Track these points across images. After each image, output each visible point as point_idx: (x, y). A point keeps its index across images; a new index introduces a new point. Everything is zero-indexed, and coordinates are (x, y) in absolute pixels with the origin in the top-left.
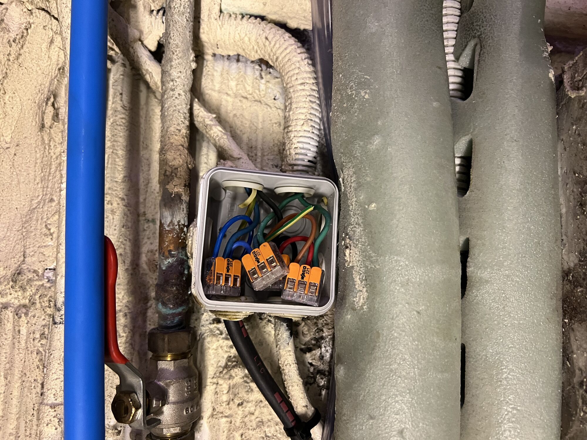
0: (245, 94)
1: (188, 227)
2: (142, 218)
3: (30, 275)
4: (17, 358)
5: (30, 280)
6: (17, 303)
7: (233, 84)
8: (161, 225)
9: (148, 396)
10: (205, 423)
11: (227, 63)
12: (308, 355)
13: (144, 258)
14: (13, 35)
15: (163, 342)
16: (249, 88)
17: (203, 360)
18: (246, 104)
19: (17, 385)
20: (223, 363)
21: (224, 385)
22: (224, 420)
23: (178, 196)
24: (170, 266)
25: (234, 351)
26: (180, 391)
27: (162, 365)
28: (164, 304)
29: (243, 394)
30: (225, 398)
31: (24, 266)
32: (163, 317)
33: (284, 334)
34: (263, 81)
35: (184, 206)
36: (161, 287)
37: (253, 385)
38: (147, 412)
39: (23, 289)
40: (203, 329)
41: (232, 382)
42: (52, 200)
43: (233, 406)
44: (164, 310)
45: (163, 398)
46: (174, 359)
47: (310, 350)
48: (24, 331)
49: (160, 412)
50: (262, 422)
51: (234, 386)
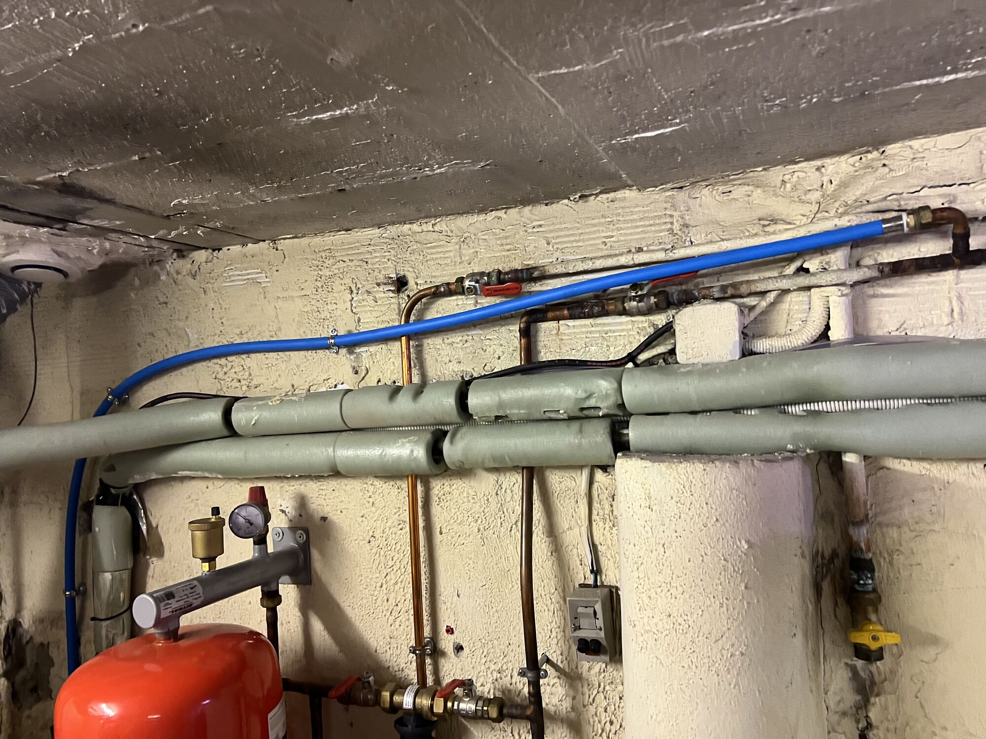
0: (791, 314)
1: (713, 299)
2: (719, 276)
3: (687, 232)
4: (650, 234)
5: (684, 232)
6: (674, 227)
7: (797, 307)
8: (712, 287)
9: (640, 295)
10: (629, 318)
11: (808, 302)
12: (662, 360)
13: (700, 280)
14: (803, 197)
15: (662, 297)
16: (795, 316)
17: (656, 314)
18: (785, 316)
19: (639, 236)
20: (655, 323)
21: (646, 325)
22: (631, 327)
23: (726, 292)
24: (694, 294)
25: (660, 326)
26: (642, 307)
27: (652, 298)
28: (678, 294)
29: (643, 333)
30: (640, 326)
31: (690, 228)
32: (673, 294)
33: (670, 347)
34: (800, 323)
35: (722, 296)
36: (685, 292)
37: (647, 337)
38: (634, 296)
39: (680, 230)
40: (670, 312)
41: (647, 328)
42: (724, 232)
43: (637, 330)
44: (675, 295)
45: (640, 301)
46: (655, 302)
47: (664, 361)
48: (662, 234)
49: (634, 300)
50: (631, 343)
51: (646, 329)
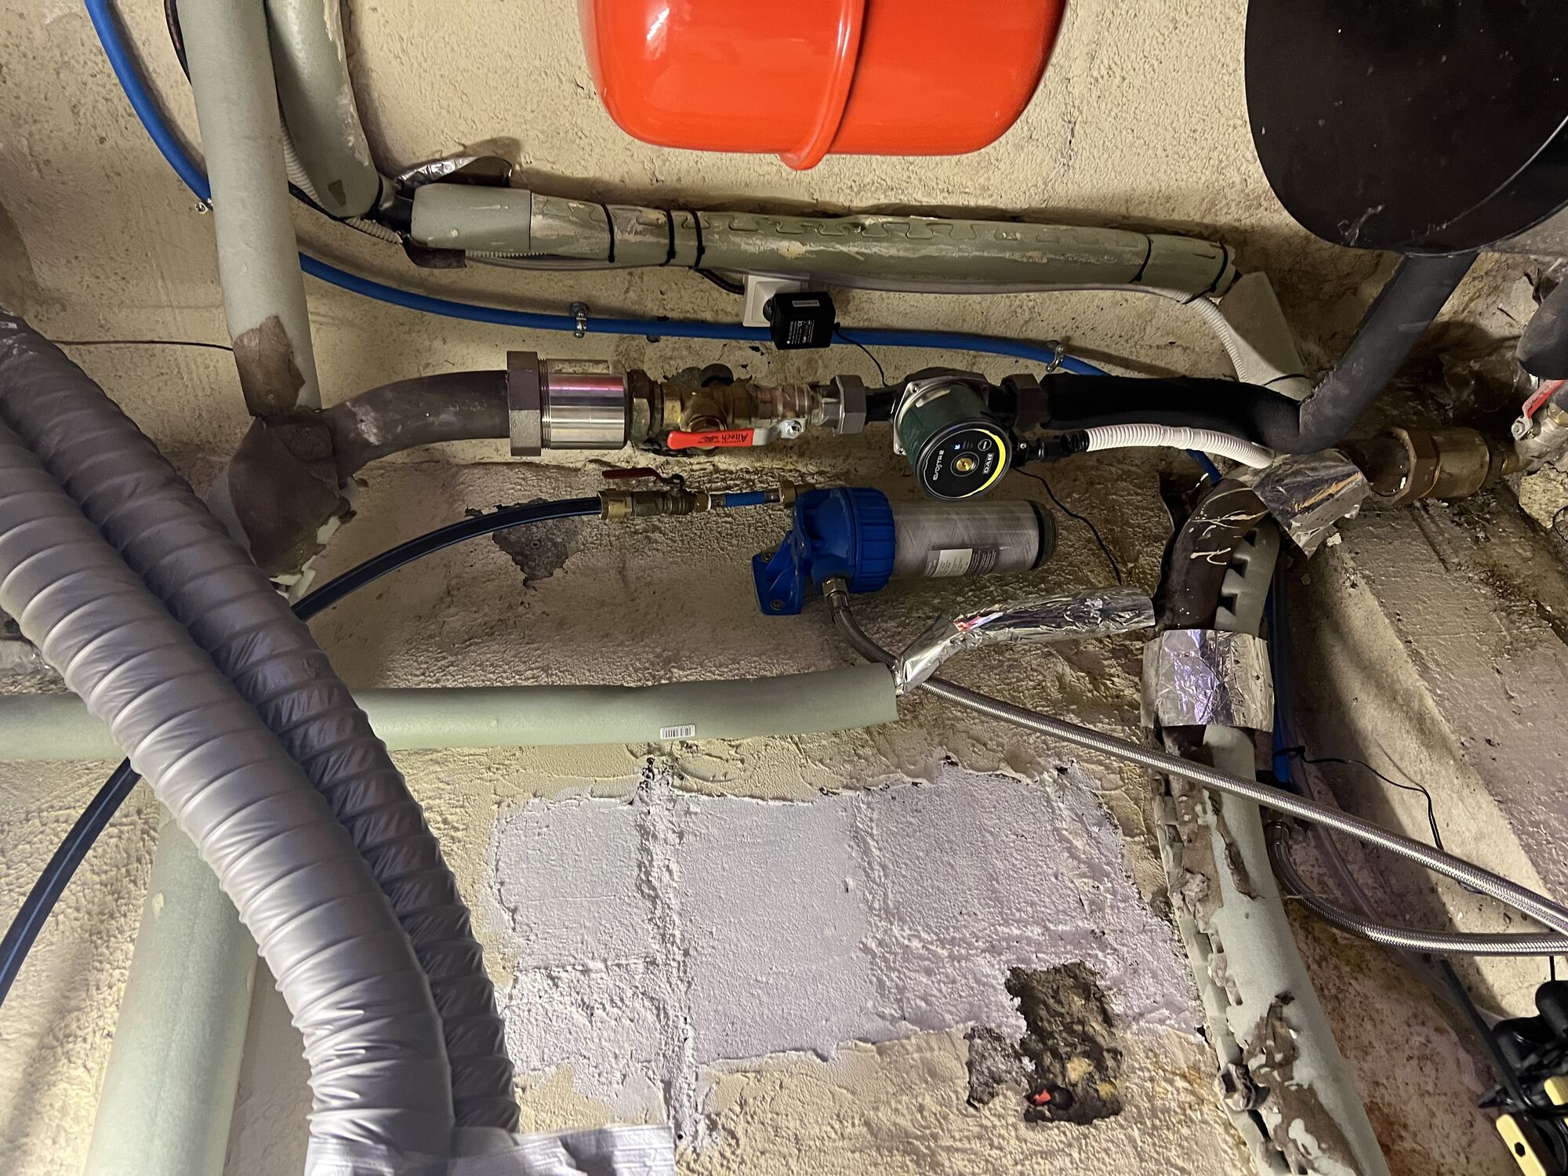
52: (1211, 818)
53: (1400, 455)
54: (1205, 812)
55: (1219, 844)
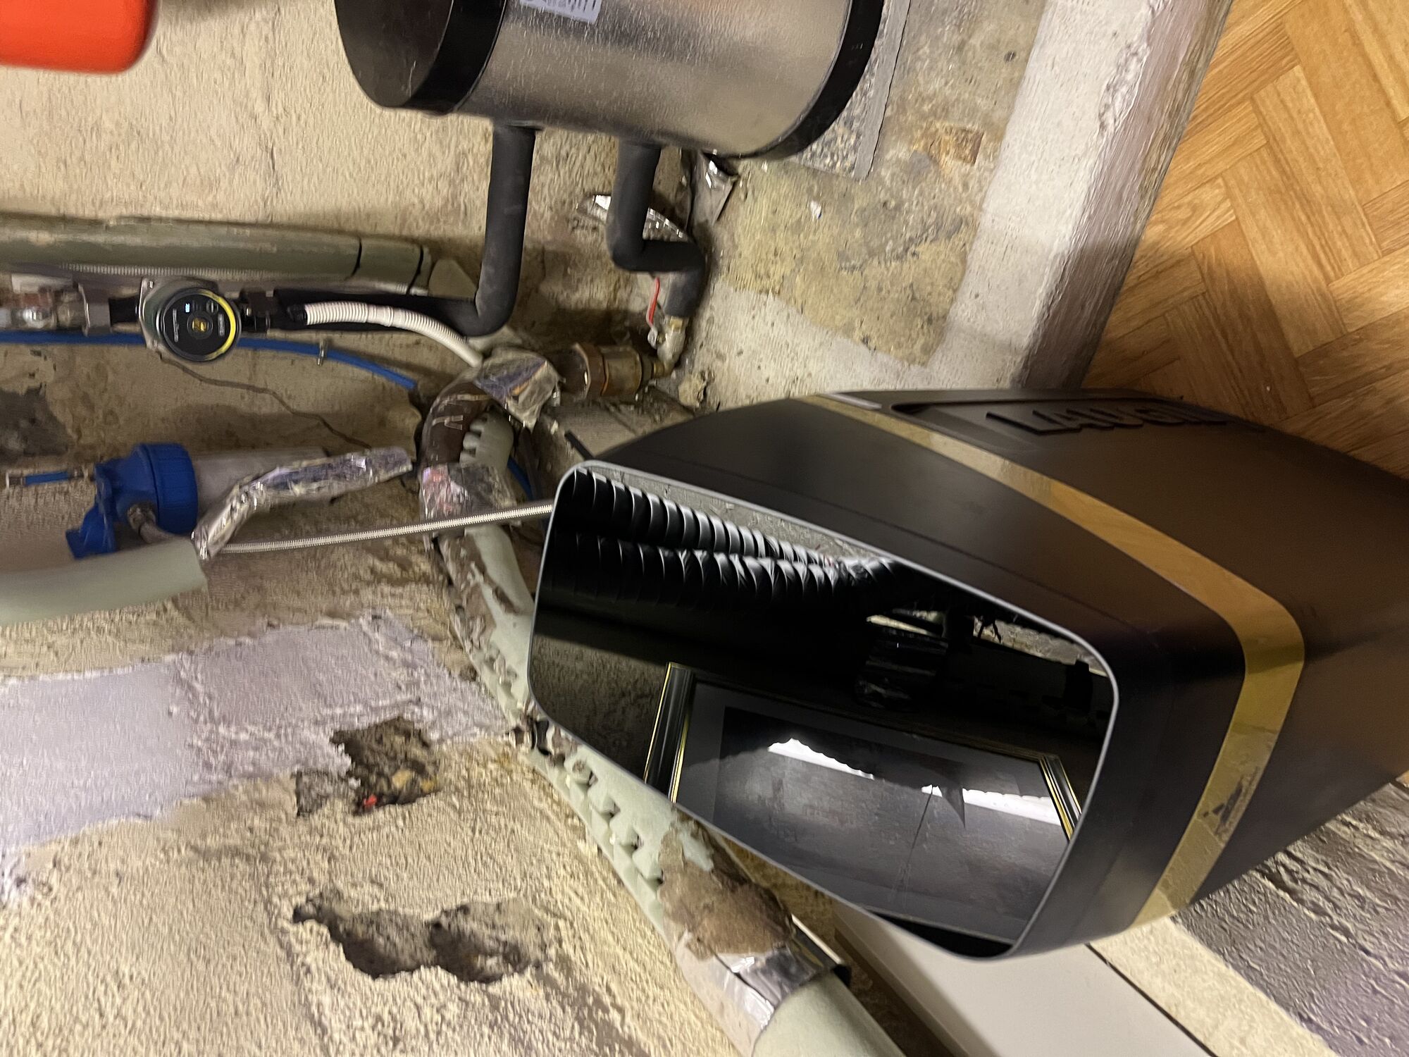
52: (479, 578)
53: (578, 359)
54: (474, 576)
55: (488, 593)
